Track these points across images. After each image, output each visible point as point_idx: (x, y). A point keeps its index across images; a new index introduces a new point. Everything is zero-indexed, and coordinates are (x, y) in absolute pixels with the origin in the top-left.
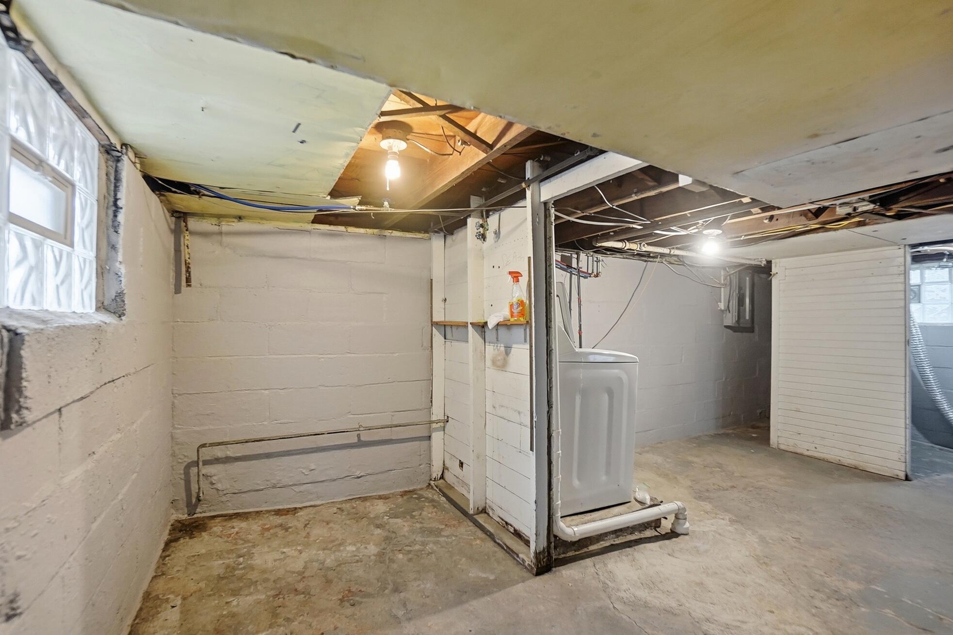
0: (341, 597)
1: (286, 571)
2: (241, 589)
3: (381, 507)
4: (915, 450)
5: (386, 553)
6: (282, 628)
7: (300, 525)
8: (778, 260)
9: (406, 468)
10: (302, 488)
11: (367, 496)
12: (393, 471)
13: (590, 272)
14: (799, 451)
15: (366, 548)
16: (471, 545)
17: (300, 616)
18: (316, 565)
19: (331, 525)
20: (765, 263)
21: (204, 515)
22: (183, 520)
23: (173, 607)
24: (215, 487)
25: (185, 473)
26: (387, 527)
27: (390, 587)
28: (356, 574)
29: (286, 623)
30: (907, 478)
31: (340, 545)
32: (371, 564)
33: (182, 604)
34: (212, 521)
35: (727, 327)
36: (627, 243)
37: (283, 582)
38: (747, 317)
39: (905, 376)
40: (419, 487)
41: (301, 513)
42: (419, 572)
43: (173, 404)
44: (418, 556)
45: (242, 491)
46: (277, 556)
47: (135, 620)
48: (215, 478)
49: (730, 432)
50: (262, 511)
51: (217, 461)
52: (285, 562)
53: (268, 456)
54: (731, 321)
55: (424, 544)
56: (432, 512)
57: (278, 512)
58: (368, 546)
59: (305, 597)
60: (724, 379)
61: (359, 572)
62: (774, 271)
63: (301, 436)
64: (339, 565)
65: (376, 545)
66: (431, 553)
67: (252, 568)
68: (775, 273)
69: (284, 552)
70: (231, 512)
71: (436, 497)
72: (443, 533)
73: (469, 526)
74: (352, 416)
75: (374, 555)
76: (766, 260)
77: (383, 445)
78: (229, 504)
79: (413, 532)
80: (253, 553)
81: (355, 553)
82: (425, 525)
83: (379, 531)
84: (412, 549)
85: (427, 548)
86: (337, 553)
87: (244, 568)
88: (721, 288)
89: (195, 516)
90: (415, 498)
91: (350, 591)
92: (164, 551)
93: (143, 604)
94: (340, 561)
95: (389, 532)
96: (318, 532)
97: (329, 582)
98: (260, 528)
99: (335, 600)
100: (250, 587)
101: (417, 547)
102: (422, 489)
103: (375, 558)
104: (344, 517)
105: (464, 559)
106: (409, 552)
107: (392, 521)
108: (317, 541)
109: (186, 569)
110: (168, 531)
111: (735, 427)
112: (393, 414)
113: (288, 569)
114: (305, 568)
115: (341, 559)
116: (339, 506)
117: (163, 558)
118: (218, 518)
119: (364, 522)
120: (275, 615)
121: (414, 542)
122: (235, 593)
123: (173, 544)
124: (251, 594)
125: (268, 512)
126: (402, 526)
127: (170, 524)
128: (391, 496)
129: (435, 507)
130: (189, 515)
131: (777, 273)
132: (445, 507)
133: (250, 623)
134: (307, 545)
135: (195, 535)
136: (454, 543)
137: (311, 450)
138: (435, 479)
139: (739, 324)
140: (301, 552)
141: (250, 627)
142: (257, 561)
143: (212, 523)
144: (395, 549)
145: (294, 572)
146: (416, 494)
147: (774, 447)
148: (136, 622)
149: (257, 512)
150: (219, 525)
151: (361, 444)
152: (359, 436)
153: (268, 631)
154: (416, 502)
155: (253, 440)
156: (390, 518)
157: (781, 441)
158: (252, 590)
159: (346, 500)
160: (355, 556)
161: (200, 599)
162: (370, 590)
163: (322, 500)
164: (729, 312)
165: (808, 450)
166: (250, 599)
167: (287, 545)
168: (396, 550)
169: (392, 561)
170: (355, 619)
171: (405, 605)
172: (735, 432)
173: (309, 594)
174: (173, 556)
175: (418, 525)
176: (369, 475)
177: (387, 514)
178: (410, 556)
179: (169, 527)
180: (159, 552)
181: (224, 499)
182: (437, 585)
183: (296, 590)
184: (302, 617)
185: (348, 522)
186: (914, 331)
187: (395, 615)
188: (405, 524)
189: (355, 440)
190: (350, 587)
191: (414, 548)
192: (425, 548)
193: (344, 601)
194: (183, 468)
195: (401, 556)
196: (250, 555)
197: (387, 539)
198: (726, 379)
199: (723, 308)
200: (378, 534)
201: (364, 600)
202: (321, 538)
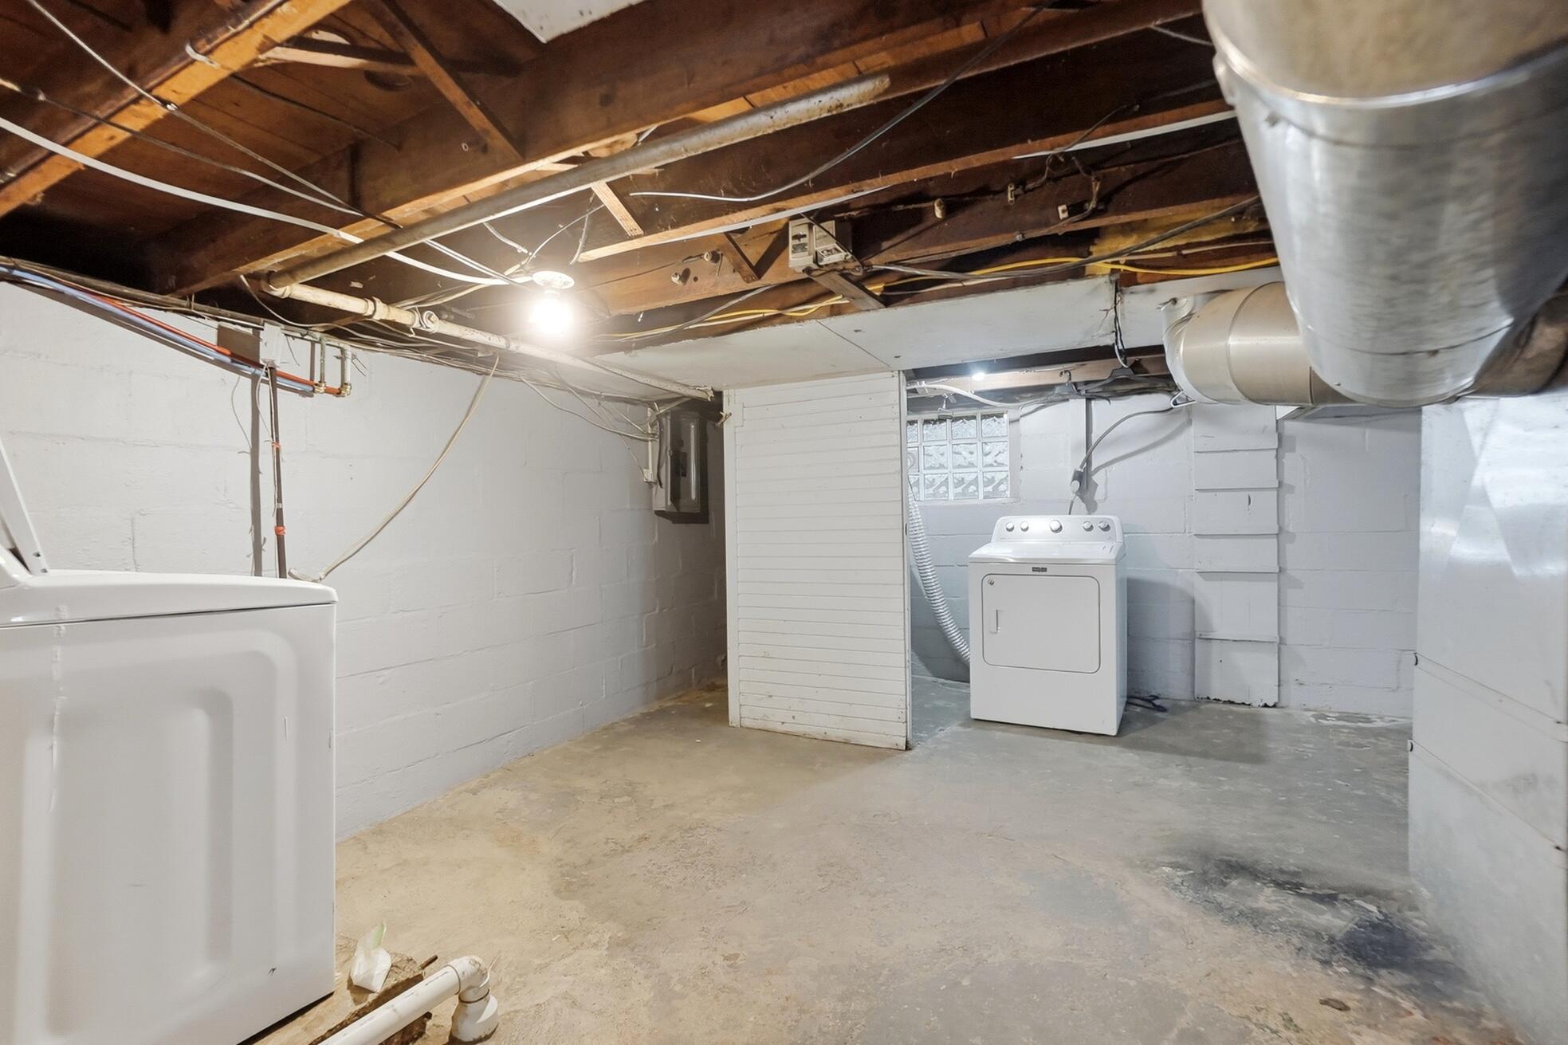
4: (918, 691)
8: (731, 391)
13: (317, 380)
14: (770, 726)
20: (711, 394)
30: (908, 748)
35: (659, 513)
36: (379, 304)
38: (693, 496)
39: (904, 584)
49: (669, 704)
54: (664, 505)
60: (657, 611)
62: (726, 410)
68: (728, 413)
76: (712, 389)
88: (647, 441)
111: (679, 693)
131: (731, 414)
139: (678, 508)
147: (734, 725)
157: (745, 712)
164: (661, 487)
165: (783, 723)
172: (680, 704)
186: (914, 514)
198: (661, 610)
199: (650, 479)
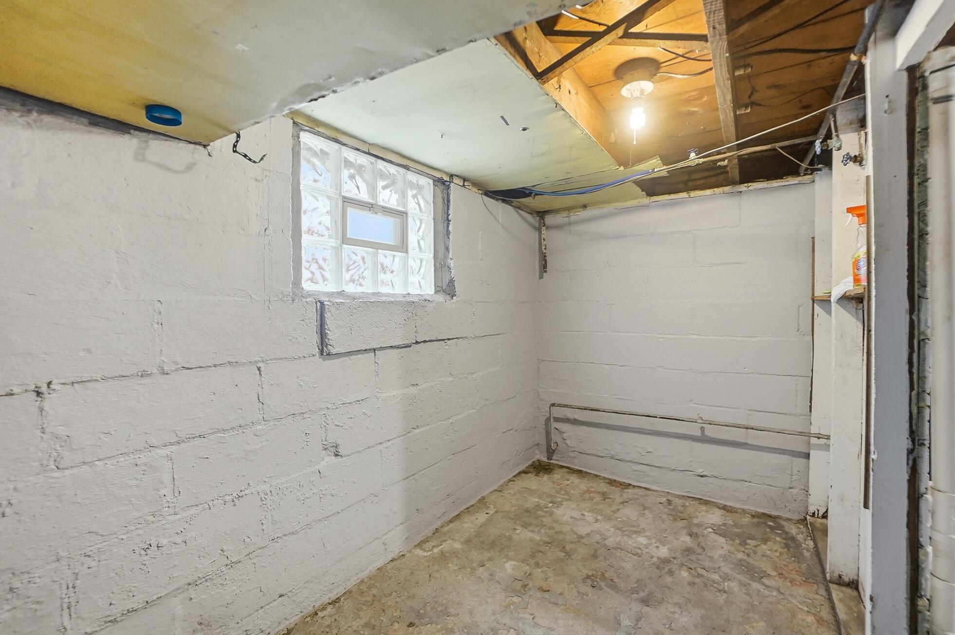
0: (590, 574)
1: (572, 530)
2: (530, 525)
3: (715, 517)
5: (673, 563)
6: (528, 567)
7: (619, 499)
9: (768, 485)
10: (641, 467)
11: (709, 501)
12: (747, 483)
15: (658, 547)
16: (794, 616)
17: (547, 567)
18: (598, 537)
19: (647, 512)
21: (557, 462)
22: (542, 461)
23: (487, 513)
24: (566, 442)
25: (545, 424)
26: (701, 539)
27: (642, 594)
28: (624, 565)
29: (534, 566)
31: (635, 532)
32: (646, 563)
33: (493, 514)
34: (560, 470)
37: (562, 536)
40: (787, 516)
41: (630, 491)
42: (689, 600)
43: (539, 367)
44: (706, 585)
45: (587, 452)
46: (576, 514)
47: (465, 509)
48: (565, 435)
50: (600, 476)
51: (568, 421)
52: (578, 522)
53: (609, 427)
55: (726, 578)
56: (776, 551)
57: (612, 482)
58: (661, 547)
59: (565, 556)
61: (628, 564)
63: (633, 415)
64: (616, 549)
65: (670, 550)
66: (725, 592)
67: (551, 514)
69: (584, 515)
70: (577, 468)
71: (800, 537)
72: (765, 580)
73: (818, 594)
74: (695, 405)
75: (658, 558)
77: (733, 447)
78: (576, 461)
79: (725, 558)
80: (562, 505)
81: (642, 547)
82: (750, 560)
83: (688, 539)
84: (706, 575)
85: (726, 584)
86: (625, 538)
87: (546, 512)
89: (552, 461)
90: (770, 527)
91: (603, 574)
92: (514, 477)
93: (476, 503)
94: (621, 545)
95: (698, 545)
96: (630, 512)
97: (595, 556)
98: (586, 489)
99: (583, 573)
100: (537, 526)
101: (716, 577)
102: (788, 520)
103: (656, 560)
104: (666, 510)
105: (762, 624)
106: (699, 576)
107: (713, 536)
108: (619, 520)
109: (515, 494)
110: (527, 465)
112: (750, 412)
113: (575, 529)
114: (588, 535)
115: (623, 544)
116: (670, 498)
117: (510, 481)
118: (565, 469)
119: (681, 524)
120: (533, 556)
121: (716, 570)
122: (525, 525)
123: (523, 475)
124: (533, 531)
125: (605, 478)
126: (720, 546)
127: (533, 460)
128: (739, 511)
129: (787, 546)
130: (548, 459)
132: (802, 554)
133: (514, 550)
134: (608, 518)
135: (540, 475)
136: (769, 599)
137: (649, 432)
138: (814, 513)
140: (597, 521)
141: (511, 553)
142: (559, 512)
143: (558, 471)
144: (686, 564)
145: (576, 533)
146: (774, 522)
148: (465, 511)
149: (596, 476)
150: (561, 474)
151: (704, 439)
152: (702, 429)
153: (518, 562)
154: (766, 531)
155: (590, 409)
156: (715, 533)
158: (536, 530)
159: (684, 496)
160: (640, 549)
161: (503, 517)
162: (622, 585)
163: (659, 487)
166: (530, 534)
167: (592, 511)
168: (686, 566)
169: (671, 573)
170: (582, 598)
171: (638, 619)
173: (570, 556)
174: (515, 482)
175: (740, 555)
176: (714, 477)
177: (715, 527)
178: (697, 580)
179: (530, 463)
180: (511, 476)
181: (572, 454)
182: (696, 626)
183: (564, 547)
184: (548, 569)
185: (664, 516)
187: (619, 620)
188: (725, 546)
189: (698, 433)
190: (606, 571)
191: (709, 576)
192: (723, 582)
193: (590, 579)
194: (544, 419)
195: (685, 574)
196: (560, 504)
197: (688, 551)
200: (683, 542)
201: (606, 589)
202: (624, 519)
